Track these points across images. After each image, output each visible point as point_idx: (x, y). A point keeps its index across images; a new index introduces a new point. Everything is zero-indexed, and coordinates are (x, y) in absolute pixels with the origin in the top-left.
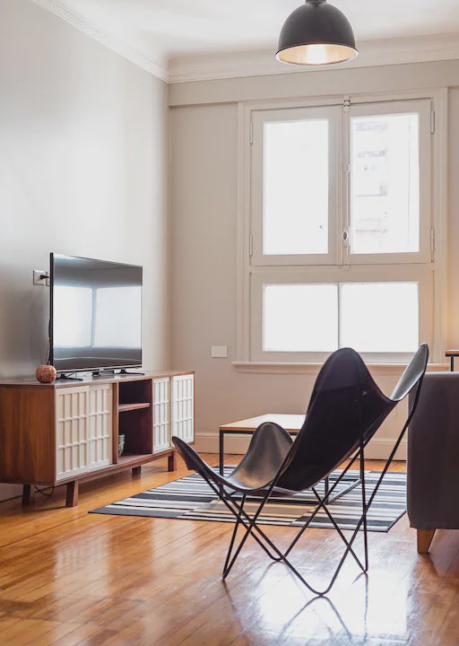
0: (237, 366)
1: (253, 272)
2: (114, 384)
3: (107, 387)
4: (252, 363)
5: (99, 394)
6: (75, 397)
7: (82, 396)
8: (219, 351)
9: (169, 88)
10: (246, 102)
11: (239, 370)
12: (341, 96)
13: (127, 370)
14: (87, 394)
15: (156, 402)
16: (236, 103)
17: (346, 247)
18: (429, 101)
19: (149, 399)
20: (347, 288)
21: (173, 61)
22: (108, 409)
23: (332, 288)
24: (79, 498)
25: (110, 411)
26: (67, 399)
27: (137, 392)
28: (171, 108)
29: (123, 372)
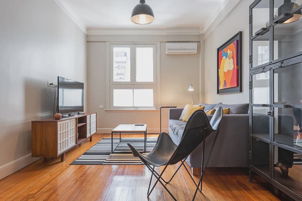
0: (106, 111)
1: (111, 86)
2: (76, 119)
3: (74, 120)
4: (110, 110)
5: (72, 122)
6: (64, 124)
7: (67, 124)
8: (101, 106)
9: (87, 36)
10: (108, 42)
11: (107, 112)
12: (134, 42)
13: (80, 113)
14: (68, 123)
15: (87, 122)
16: (106, 42)
17: (135, 80)
18: (155, 45)
19: (86, 122)
20: (135, 90)
21: (88, 29)
22: (74, 126)
23: (131, 90)
24: (66, 156)
25: (75, 127)
26: (62, 125)
27: (82, 120)
28: (88, 42)
29: (79, 114)
